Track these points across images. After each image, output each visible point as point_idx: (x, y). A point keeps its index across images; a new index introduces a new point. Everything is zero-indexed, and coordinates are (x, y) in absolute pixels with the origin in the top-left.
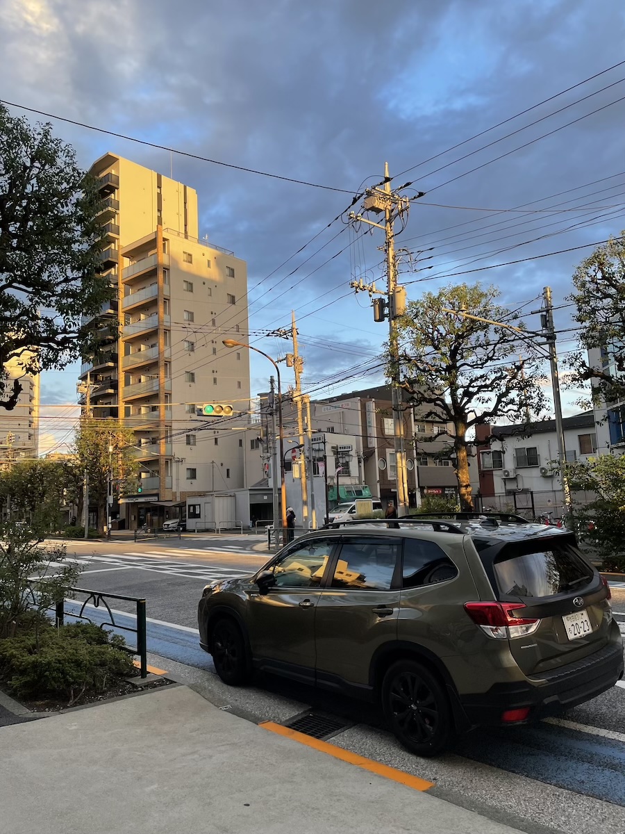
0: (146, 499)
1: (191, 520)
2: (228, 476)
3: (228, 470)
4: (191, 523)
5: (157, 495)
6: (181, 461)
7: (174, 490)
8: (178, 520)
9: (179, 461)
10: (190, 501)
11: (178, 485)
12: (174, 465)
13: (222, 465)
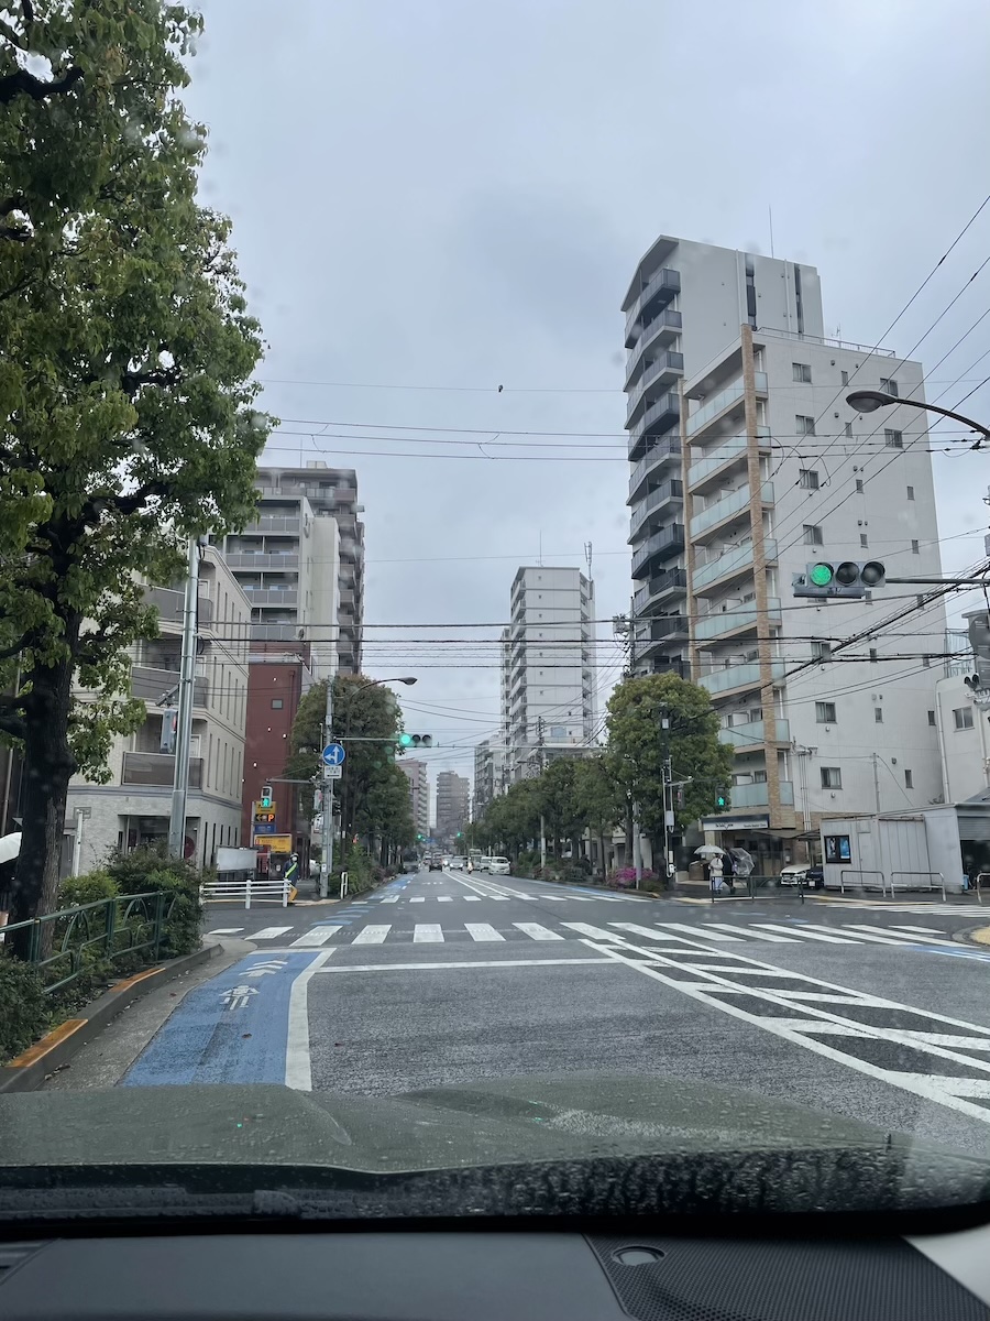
0: (747, 824)
1: (832, 866)
2: (909, 785)
3: (908, 773)
4: (832, 874)
5: (766, 817)
6: (808, 753)
7: (798, 808)
8: (808, 867)
9: (804, 754)
10: (828, 829)
11: (805, 799)
12: (795, 761)
13: (894, 761)
